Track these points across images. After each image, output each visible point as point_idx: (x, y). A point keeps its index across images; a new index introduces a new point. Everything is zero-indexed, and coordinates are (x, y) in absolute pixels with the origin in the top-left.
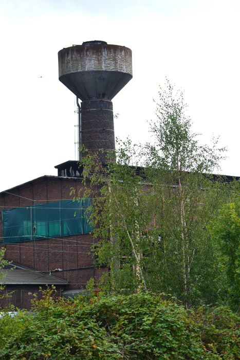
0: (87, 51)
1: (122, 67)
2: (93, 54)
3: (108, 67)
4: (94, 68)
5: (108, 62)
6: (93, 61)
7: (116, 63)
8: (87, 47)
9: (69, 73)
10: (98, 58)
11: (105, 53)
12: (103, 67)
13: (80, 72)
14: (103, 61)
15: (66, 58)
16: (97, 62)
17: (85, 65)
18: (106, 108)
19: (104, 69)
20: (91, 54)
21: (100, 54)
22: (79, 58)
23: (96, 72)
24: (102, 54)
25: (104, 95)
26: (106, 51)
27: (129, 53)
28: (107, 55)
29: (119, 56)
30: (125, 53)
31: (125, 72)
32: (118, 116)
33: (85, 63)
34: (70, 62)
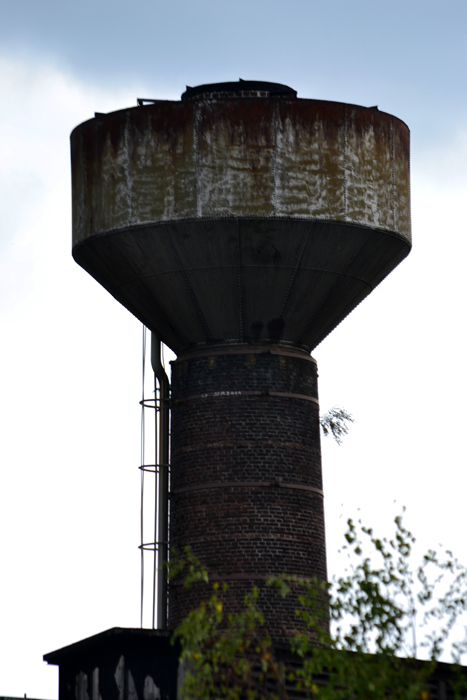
0: (205, 126)
1: (362, 204)
2: (232, 141)
3: (299, 201)
4: (236, 208)
5: (297, 178)
6: (230, 173)
7: (336, 184)
8: (204, 111)
9: (122, 225)
10: (254, 162)
11: (285, 139)
12: (276, 202)
13: (171, 224)
14: (276, 173)
15: (108, 157)
16: (249, 180)
17: (195, 193)
18: (286, 388)
19: (280, 210)
20: (222, 142)
21: (262, 142)
22: (165, 159)
23: (243, 223)
24: (271, 145)
25: (277, 330)
26: (290, 129)
27: (396, 139)
28: (297, 149)
29: (348, 152)
30: (377, 138)
31: (376, 224)
32: (343, 423)
33: (194, 183)
34: (124, 180)
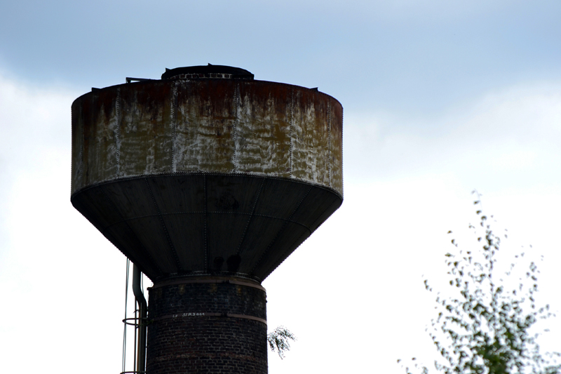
0: (180, 100)
1: (304, 165)
2: (201, 113)
3: (254, 162)
4: (203, 166)
5: (253, 143)
6: (199, 138)
7: (284, 148)
8: (179, 88)
9: (111, 178)
10: (219, 130)
11: (243, 111)
12: (236, 162)
13: (152, 177)
14: (237, 139)
15: (102, 124)
16: (215, 144)
17: (171, 153)
18: (240, 311)
19: (238, 167)
20: (194, 114)
21: (226, 114)
22: (147, 126)
23: (209, 178)
24: (232, 116)
25: (234, 264)
26: (248, 104)
27: (332, 114)
28: (253, 121)
29: (294, 123)
30: (317, 113)
31: (315, 181)
32: (287, 341)
33: (171, 145)
34: (114, 141)
